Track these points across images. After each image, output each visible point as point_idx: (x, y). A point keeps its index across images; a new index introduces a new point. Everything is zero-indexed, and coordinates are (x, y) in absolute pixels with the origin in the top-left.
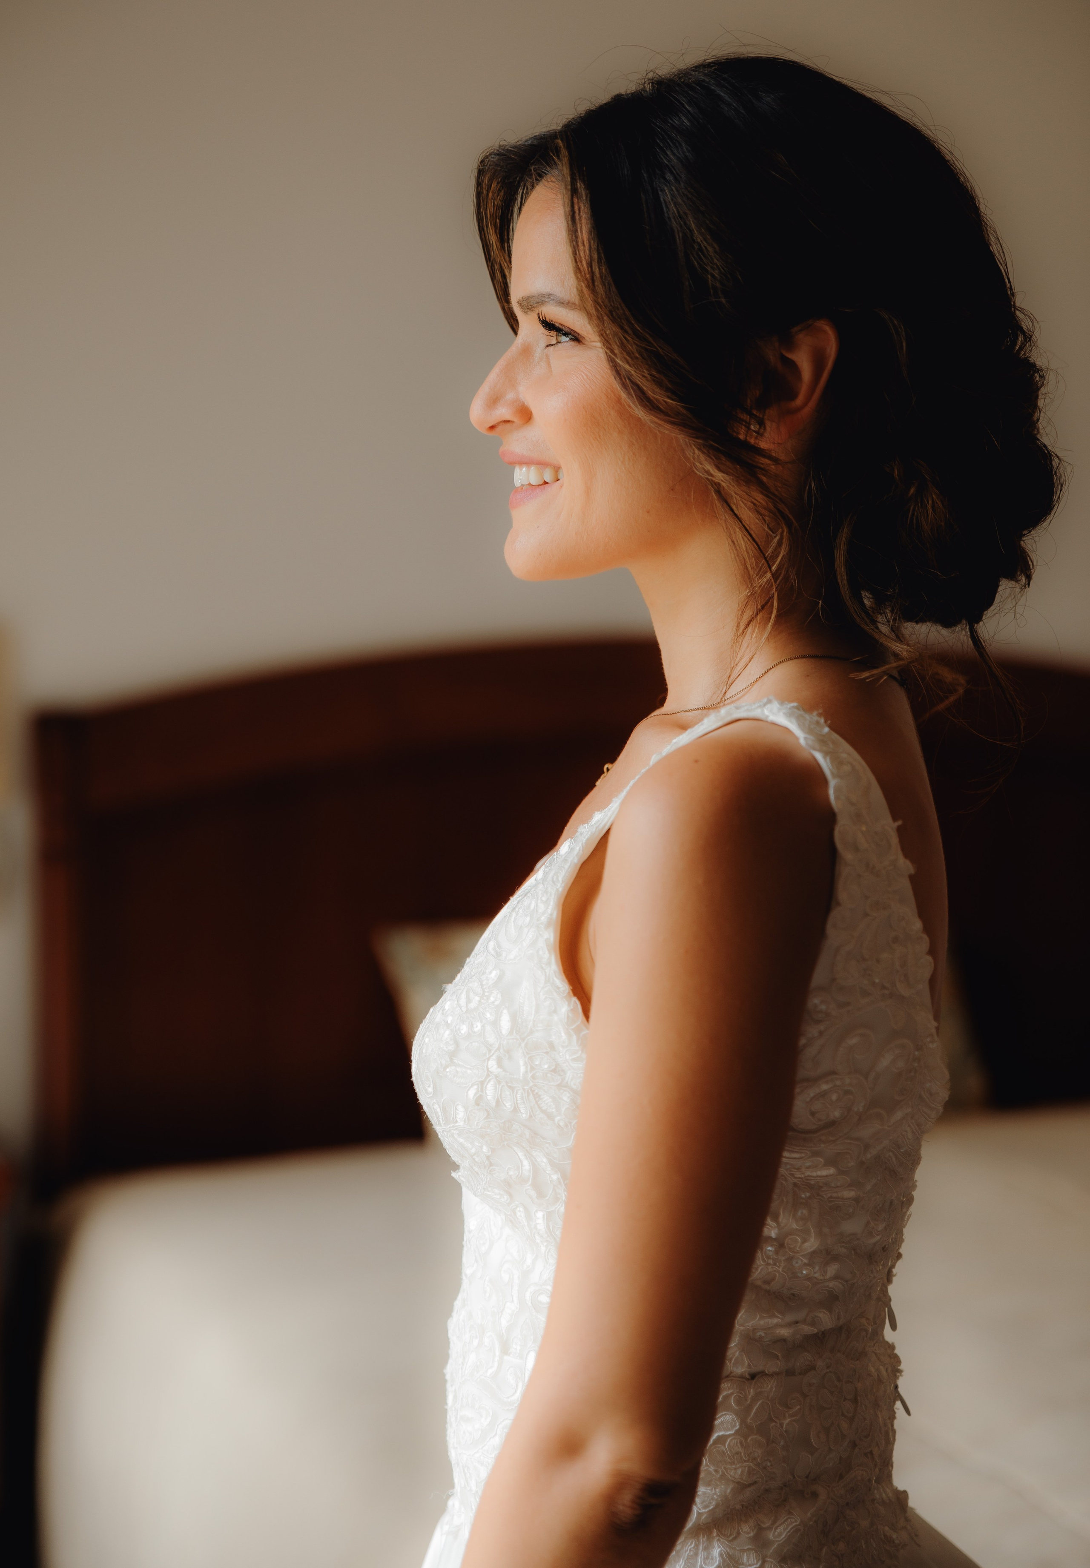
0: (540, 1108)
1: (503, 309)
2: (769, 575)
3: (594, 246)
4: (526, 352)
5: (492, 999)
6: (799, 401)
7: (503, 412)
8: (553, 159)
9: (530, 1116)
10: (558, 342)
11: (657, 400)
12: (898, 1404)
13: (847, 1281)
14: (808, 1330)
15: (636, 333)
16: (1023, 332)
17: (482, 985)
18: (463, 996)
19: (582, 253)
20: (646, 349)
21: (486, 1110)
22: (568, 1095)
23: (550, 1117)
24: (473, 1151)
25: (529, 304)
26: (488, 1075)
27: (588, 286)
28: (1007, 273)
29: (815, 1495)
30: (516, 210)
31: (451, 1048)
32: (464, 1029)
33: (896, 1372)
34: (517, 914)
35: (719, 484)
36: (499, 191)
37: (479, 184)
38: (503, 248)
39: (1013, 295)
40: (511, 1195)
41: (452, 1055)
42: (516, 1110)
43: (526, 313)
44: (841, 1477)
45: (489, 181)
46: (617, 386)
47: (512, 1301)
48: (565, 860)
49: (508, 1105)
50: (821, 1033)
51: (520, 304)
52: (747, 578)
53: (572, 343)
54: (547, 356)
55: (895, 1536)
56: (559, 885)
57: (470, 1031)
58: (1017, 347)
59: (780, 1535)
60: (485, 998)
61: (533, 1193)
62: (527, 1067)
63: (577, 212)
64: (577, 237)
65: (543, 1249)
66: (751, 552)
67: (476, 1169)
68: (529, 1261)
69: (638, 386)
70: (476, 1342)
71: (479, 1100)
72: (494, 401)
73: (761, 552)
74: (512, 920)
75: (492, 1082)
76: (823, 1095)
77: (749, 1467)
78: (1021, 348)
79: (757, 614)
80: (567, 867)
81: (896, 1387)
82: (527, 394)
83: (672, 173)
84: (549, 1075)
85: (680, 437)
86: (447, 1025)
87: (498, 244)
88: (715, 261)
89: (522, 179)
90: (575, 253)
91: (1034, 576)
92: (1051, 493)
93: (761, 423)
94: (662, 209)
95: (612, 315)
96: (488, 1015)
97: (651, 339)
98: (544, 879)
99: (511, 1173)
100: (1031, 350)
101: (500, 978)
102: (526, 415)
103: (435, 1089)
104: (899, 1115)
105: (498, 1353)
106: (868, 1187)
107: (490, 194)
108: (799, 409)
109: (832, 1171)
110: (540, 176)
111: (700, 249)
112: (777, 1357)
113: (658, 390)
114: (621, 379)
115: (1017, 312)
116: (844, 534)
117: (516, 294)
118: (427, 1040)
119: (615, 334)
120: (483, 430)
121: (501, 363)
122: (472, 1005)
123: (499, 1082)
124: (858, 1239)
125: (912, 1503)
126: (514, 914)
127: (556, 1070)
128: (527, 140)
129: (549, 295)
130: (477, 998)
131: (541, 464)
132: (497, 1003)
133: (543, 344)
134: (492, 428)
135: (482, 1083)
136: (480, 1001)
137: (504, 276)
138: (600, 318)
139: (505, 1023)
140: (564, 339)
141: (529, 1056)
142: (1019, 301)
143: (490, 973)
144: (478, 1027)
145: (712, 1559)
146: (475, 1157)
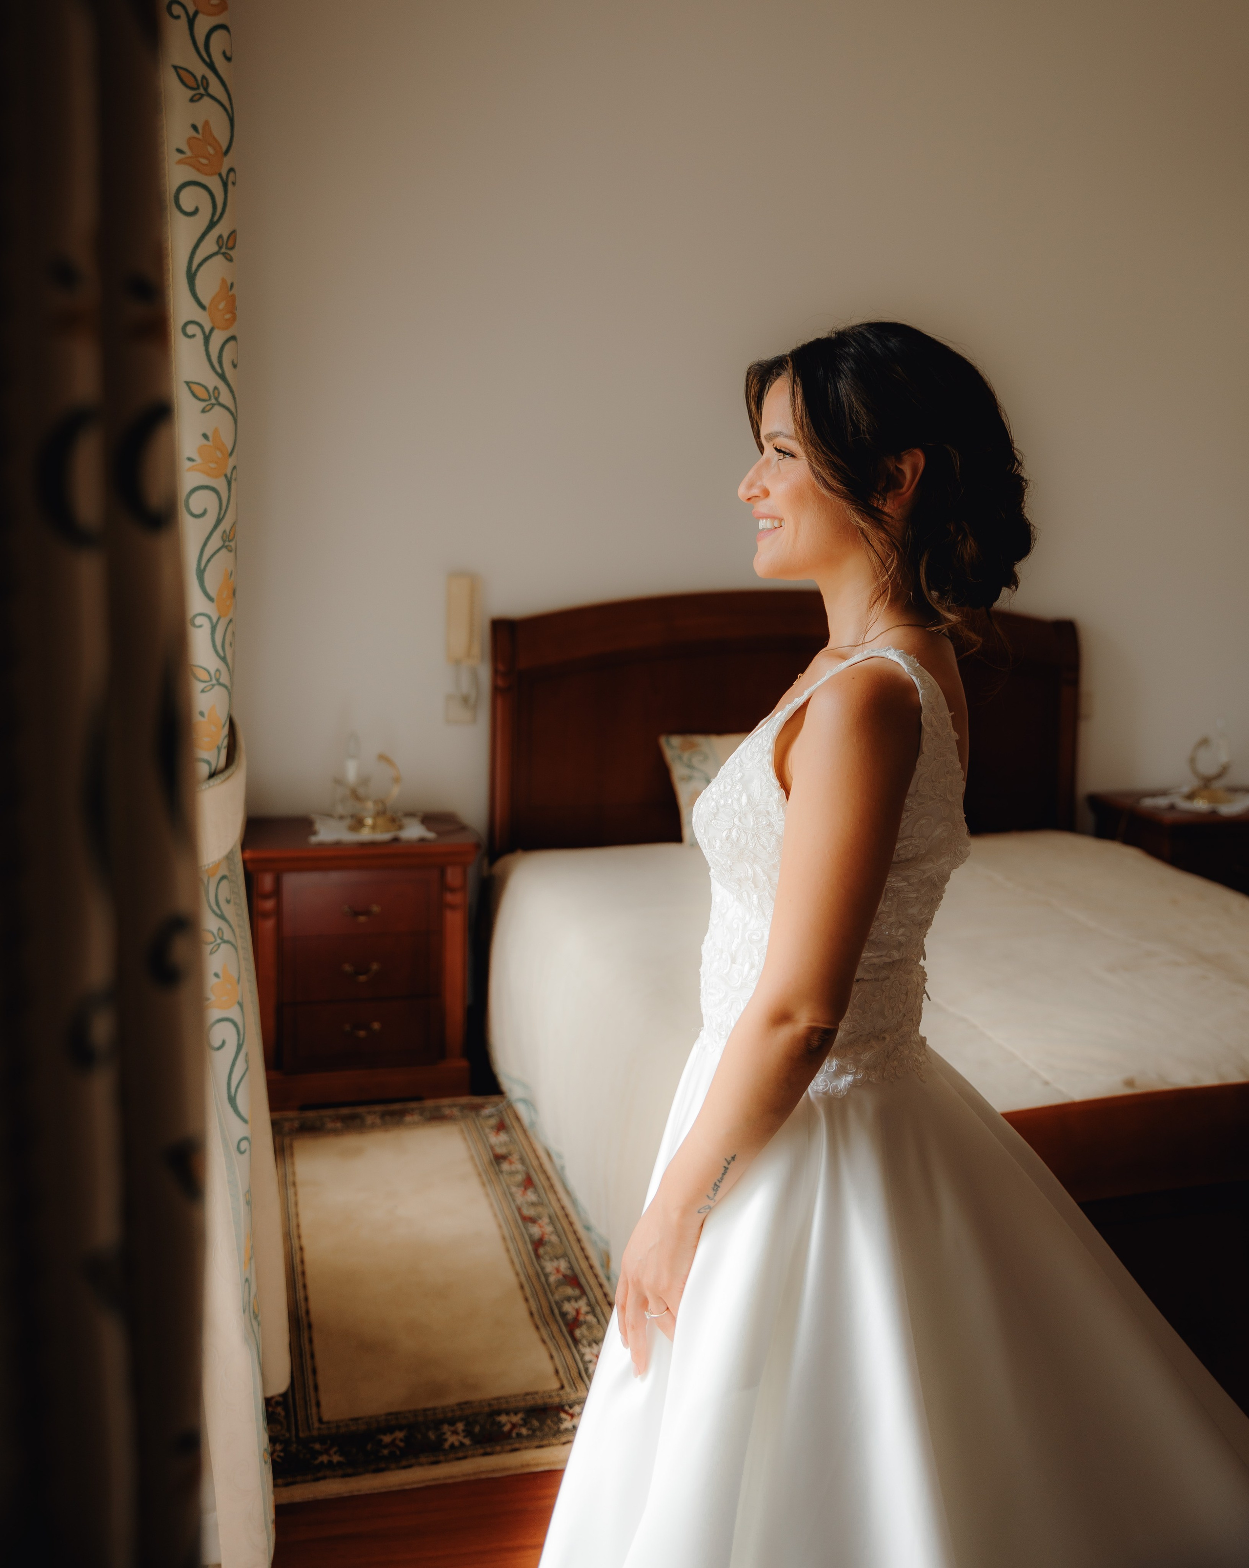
0: (760, 844)
1: (757, 442)
2: (887, 577)
3: (804, 408)
4: (768, 461)
5: (738, 788)
6: (904, 489)
7: (755, 491)
8: (785, 367)
9: (754, 847)
10: (784, 458)
11: (833, 485)
12: (925, 995)
13: (908, 937)
14: (888, 960)
15: (823, 452)
16: (1018, 461)
17: (732, 780)
18: (722, 785)
19: (797, 411)
20: (828, 460)
21: (731, 843)
22: (775, 837)
23: (765, 848)
24: (723, 863)
25: (770, 437)
26: (733, 826)
27: (800, 428)
28: (1010, 432)
29: (884, 1038)
30: (765, 394)
31: (715, 811)
32: (722, 802)
33: (925, 980)
34: (752, 746)
35: (863, 528)
36: (758, 384)
37: (747, 380)
38: (758, 412)
39: (1013, 443)
40: (740, 886)
41: (715, 814)
42: (747, 843)
43: (768, 442)
44: (897, 1030)
45: (752, 378)
46: (813, 478)
47: (738, 938)
48: (778, 719)
49: (743, 841)
50: (907, 817)
51: (766, 438)
52: (876, 578)
53: (791, 458)
54: (778, 464)
55: (920, 1059)
56: (774, 732)
57: (725, 802)
58: (1015, 469)
59: (866, 1056)
60: (734, 788)
61: (752, 886)
62: (754, 823)
63: (796, 391)
64: (795, 404)
65: (755, 913)
66: (878, 564)
67: (723, 872)
68: (747, 918)
69: (823, 478)
70: (718, 957)
71: (728, 838)
72: (751, 486)
73: (883, 564)
74: (749, 748)
75: (735, 829)
76: (905, 847)
77: (853, 1024)
78: (1016, 470)
79: (880, 597)
80: (778, 723)
81: (924, 987)
82: (767, 483)
83: (844, 374)
84: (765, 827)
85: (844, 504)
86: (713, 799)
87: (756, 410)
88: (864, 417)
89: (769, 377)
90: (794, 411)
91: (1019, 586)
92: (1030, 544)
93: (885, 500)
94: (838, 391)
95: (811, 442)
96: (735, 796)
97: (830, 455)
98: (766, 729)
99: (742, 875)
100: (1021, 471)
101: (742, 777)
102: (766, 493)
103: (705, 831)
104: (943, 860)
105: (729, 962)
106: (923, 892)
107: (753, 385)
108: (904, 493)
109: (905, 884)
110: (779, 375)
111: (857, 411)
112: (871, 972)
113: (833, 480)
114: (815, 475)
115: (1015, 451)
116: (925, 558)
117: (763, 432)
118: (702, 806)
119: (812, 452)
120: (744, 500)
121: (755, 467)
122: (727, 790)
123: (739, 829)
124: (915, 916)
125: (927, 1043)
126: (750, 745)
127: (769, 825)
128: (773, 359)
129: (781, 432)
130: (730, 787)
131: (773, 518)
132: (740, 790)
133: (776, 458)
134: (749, 499)
135: (730, 829)
136: (731, 788)
137: (758, 427)
138: (806, 444)
139: (744, 799)
140: (787, 456)
141: (756, 817)
142: (1016, 445)
143: (737, 774)
144: (730, 801)
145: (832, 1067)
146: (723, 866)
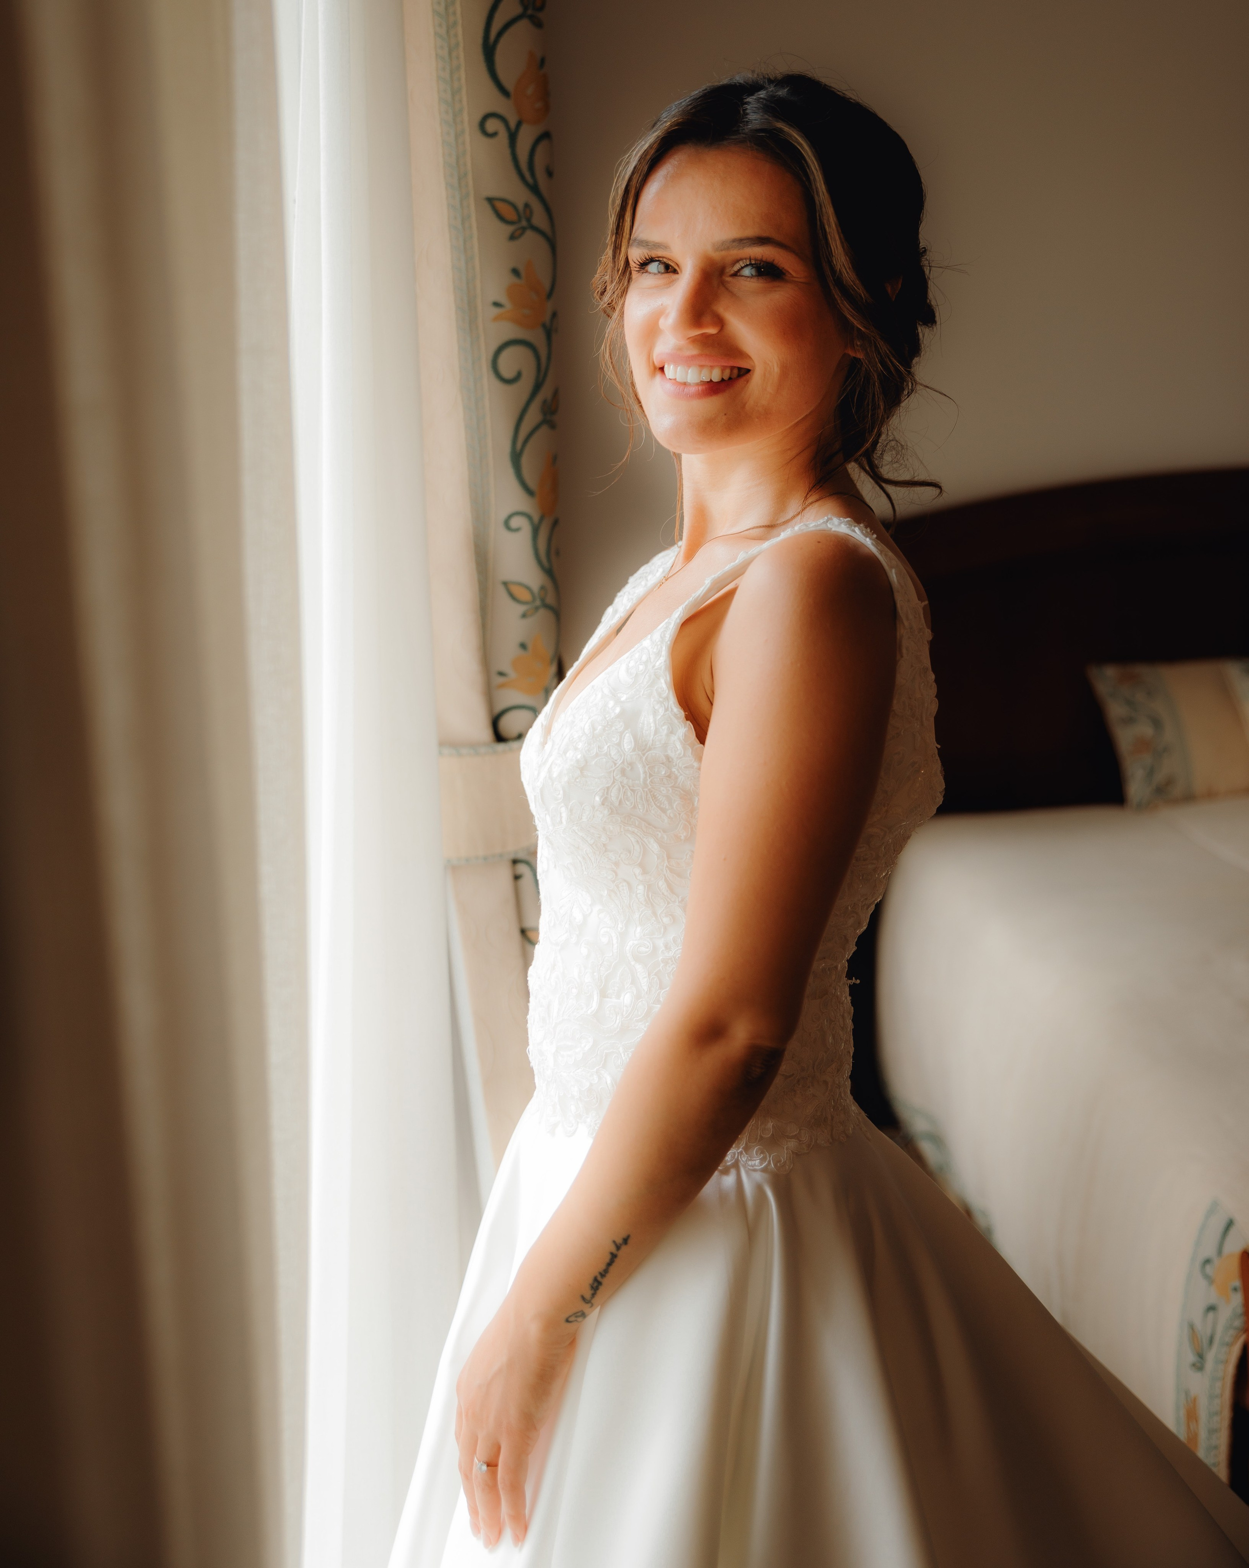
0: (656, 805)
5: (617, 727)
17: (606, 718)
21: (611, 808)
22: (679, 794)
23: (663, 811)
31: (583, 764)
40: (617, 873)
49: (629, 803)
57: (598, 751)
60: (609, 726)
61: (638, 871)
62: (646, 775)
71: (603, 802)
75: (616, 788)
84: (665, 780)
101: (622, 712)
105: (596, 996)
127: (669, 777)
130: (602, 727)
139: (628, 743)
141: (649, 766)
144: (606, 747)
